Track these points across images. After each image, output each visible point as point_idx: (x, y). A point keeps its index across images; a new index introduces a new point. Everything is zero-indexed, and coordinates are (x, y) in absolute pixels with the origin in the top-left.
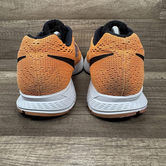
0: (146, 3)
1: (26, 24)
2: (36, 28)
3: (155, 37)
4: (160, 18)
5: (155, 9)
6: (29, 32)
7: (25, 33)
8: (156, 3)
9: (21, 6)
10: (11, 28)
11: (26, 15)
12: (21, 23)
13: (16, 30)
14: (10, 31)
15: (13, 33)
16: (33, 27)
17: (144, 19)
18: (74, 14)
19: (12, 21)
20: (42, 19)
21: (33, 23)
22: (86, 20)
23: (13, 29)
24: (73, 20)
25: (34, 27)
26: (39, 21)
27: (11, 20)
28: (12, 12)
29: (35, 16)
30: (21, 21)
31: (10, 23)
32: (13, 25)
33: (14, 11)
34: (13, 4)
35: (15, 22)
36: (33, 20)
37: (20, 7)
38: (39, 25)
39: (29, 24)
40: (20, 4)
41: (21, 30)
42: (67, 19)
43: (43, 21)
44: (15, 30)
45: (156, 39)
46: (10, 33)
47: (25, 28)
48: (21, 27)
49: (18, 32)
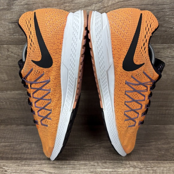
1: (23, 94)
3: (171, 107)
9: (15, 77)
10: (6, 98)
13: (12, 100)
14: (5, 100)
15: (8, 103)
17: (161, 90)
23: (8, 99)
28: (4, 83)
30: (17, 92)
31: (3, 94)
32: (7, 96)
33: (7, 82)
34: (5, 75)
35: (9, 93)
40: (13, 76)
41: (18, 100)
44: (10, 100)
46: (4, 103)
47: (22, 98)
48: (17, 97)
49: (14, 102)
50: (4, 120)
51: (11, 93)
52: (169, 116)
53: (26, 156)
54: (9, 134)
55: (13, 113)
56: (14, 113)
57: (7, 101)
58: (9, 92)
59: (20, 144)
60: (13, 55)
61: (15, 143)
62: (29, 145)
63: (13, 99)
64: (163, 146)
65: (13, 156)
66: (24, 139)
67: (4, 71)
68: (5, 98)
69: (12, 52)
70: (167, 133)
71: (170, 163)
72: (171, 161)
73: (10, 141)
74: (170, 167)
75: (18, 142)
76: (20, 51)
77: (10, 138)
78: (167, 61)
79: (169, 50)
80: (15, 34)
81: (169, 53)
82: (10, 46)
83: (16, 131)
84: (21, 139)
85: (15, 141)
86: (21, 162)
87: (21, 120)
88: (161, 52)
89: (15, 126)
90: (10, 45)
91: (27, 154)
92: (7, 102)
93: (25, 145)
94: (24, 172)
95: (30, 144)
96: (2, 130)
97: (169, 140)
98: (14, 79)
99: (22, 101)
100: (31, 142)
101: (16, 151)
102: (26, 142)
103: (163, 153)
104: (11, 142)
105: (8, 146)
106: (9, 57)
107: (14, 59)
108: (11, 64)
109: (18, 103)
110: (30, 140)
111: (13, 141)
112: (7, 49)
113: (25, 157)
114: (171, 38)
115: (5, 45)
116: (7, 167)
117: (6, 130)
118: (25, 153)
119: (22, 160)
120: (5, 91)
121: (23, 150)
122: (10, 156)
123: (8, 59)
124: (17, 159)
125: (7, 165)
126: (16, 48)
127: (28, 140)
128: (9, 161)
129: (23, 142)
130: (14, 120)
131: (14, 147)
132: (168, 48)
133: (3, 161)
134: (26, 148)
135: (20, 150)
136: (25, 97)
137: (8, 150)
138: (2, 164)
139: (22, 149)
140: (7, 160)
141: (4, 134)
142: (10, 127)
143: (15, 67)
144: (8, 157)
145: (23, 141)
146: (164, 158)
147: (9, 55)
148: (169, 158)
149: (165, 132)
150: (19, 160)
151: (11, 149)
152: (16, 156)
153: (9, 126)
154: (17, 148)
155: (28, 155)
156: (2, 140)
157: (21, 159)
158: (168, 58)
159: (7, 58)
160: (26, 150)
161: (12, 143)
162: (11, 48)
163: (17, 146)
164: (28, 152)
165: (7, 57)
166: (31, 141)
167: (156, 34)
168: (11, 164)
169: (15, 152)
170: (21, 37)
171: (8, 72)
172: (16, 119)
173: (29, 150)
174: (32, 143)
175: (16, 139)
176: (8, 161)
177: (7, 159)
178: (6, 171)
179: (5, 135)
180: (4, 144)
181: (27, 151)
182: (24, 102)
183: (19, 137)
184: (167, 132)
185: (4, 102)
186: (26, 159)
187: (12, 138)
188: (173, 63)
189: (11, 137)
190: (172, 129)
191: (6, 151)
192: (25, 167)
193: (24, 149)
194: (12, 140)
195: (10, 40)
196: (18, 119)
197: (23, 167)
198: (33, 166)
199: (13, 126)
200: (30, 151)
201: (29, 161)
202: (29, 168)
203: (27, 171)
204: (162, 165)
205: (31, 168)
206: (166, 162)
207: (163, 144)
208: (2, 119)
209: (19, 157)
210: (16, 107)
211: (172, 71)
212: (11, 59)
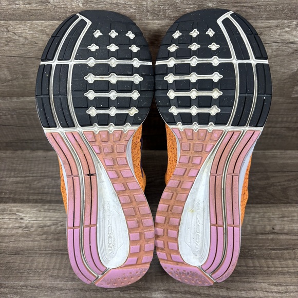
3: (277, 122)
4: (293, 96)
5: (285, 83)
8: (290, 72)
9: (23, 75)
10: (10, 108)
12: (28, 101)
13: (21, 111)
14: (9, 112)
15: (15, 116)
19: (10, 99)
23: (14, 110)
27: (7, 96)
28: (6, 84)
30: (28, 99)
31: (5, 102)
32: (13, 105)
33: (10, 83)
34: (6, 72)
37: (21, 77)
40: (20, 73)
41: (30, 112)
44: (18, 111)
45: (278, 125)
46: (9, 116)
48: (28, 107)
49: (24, 114)
50: (11, 143)
51: (17, 100)
52: (273, 137)
53: (49, 197)
54: (20, 164)
55: (23, 132)
56: (26, 132)
58: (15, 99)
59: (39, 179)
60: (17, 38)
61: (31, 178)
62: (53, 181)
63: (23, 111)
64: (259, 183)
65: (31, 197)
66: (45, 173)
67: (3, 65)
69: (14, 33)
70: (266, 162)
71: (265, 207)
72: (267, 205)
73: (24, 175)
74: (265, 213)
75: (36, 176)
76: (27, 31)
77: (23, 171)
78: (275, 49)
79: (279, 31)
80: (17, 2)
81: (279, 35)
82: (11, 22)
83: (31, 159)
84: (39, 172)
85: (31, 175)
86: (43, 205)
87: (37, 143)
88: (265, 34)
89: (28, 151)
90: (10, 20)
91: (51, 194)
92: (13, 115)
93: (47, 181)
94: (50, 220)
95: (55, 180)
96: (10, 158)
97: (268, 174)
98: (22, 78)
100: (56, 177)
101: (34, 189)
102: (48, 177)
103: (257, 192)
104: (26, 177)
105: (21, 183)
106: (10, 42)
107: (18, 46)
108: (14, 53)
109: (32, 117)
110: (54, 173)
111: (28, 175)
112: (6, 28)
113: (49, 199)
114: (284, 10)
115: (2, 22)
116: (22, 212)
117: (14, 158)
118: (47, 193)
119: (45, 203)
120: (9, 98)
121: (44, 189)
122: (25, 197)
123: (8, 44)
124: (36, 201)
125: (22, 210)
126: (21, 26)
127: (50, 173)
128: (26, 205)
129: (44, 176)
130: (26, 143)
131: (30, 185)
132: (277, 27)
133: (15, 204)
134: (48, 186)
135: (39, 188)
137: (22, 188)
138: (16, 209)
139: (43, 187)
140: (21, 203)
141: (13, 163)
142: (21, 154)
143: (22, 59)
144: (23, 199)
145: (43, 174)
146: (257, 200)
147: (10, 37)
148: (265, 199)
149: (264, 162)
150: (40, 203)
151: (27, 187)
152: (35, 197)
153: (19, 152)
154: (35, 186)
155: (53, 195)
156: (10, 174)
157: (43, 202)
158: (277, 44)
159: (6, 43)
160: (48, 189)
161: (27, 179)
162: (12, 26)
163: (35, 183)
164: (52, 191)
165: (7, 41)
166: (56, 174)
167: (257, 3)
168: (28, 209)
169: (32, 191)
170: (27, 6)
171: (10, 66)
172: (29, 141)
173: (54, 188)
174: (57, 179)
175: (32, 172)
176: (23, 204)
177: (22, 201)
178: (22, 219)
179: (15, 165)
180: (15, 179)
181: (50, 190)
183: (36, 169)
184: (268, 162)
185: (9, 114)
186: (50, 202)
187: (26, 171)
188: (283, 53)
189: (25, 168)
190: (275, 157)
191: (19, 189)
192: (49, 213)
193: (46, 187)
194: (26, 174)
195: (10, 12)
196: (32, 142)
197: (46, 213)
198: (62, 211)
199: (25, 152)
200: (55, 190)
201: (54, 205)
202: (55, 214)
203: (53, 219)
204: (253, 210)
205: (59, 214)
206: (259, 206)
207: (259, 180)
208: (7, 141)
209: (39, 199)
210: (29, 123)
211: (281, 66)
212: (14, 45)
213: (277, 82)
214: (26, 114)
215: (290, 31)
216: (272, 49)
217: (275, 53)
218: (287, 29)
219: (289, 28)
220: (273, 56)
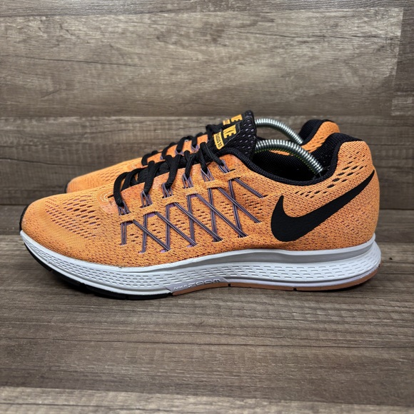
0: (356, 79)
1: (78, 125)
2: (99, 135)
3: (381, 158)
4: (393, 114)
5: (378, 94)
6: (85, 144)
7: (74, 145)
8: (382, 78)
9: (67, 85)
10: (44, 133)
11: (78, 105)
12: (66, 123)
13: (56, 138)
14: (42, 141)
15: (47, 146)
16: (93, 133)
17: (352, 115)
18: (188, 104)
19: (47, 120)
20: (114, 115)
21: (93, 123)
22: (215, 119)
23: (48, 137)
24: (186, 118)
25: (96, 133)
26: (107, 118)
27: (44, 116)
28: (46, 98)
29: (97, 107)
30: (67, 120)
31: (41, 124)
32: (48, 129)
33: (51, 97)
34: (49, 81)
35: (53, 121)
36: (92, 116)
37: (65, 87)
38: (107, 128)
39: (84, 127)
40: (64, 82)
41: (66, 139)
42: (172, 114)
43: (116, 120)
44: (52, 139)
45: (384, 163)
46: (40, 147)
47: (75, 135)
48: (65, 133)
50: (34, 191)
55: (52, 173)
56: (56, 173)
57: (46, 143)
60: (69, 36)
63: (58, 138)
67: (48, 71)
68: (42, 135)
69: (67, 31)
76: (81, 28)
78: (356, 46)
79: (357, 21)
81: (358, 27)
82: (66, 17)
88: (341, 26)
92: (45, 145)
98: (66, 90)
99: (75, 141)
106: (61, 41)
107: (69, 46)
108: (63, 56)
109: (67, 148)
112: (60, 25)
115: (57, 17)
120: (45, 118)
126: (76, 22)
132: (353, 16)
136: (80, 131)
143: (70, 63)
147: (61, 36)
158: (357, 39)
159: (57, 43)
162: (67, 22)
165: (58, 41)
171: (55, 73)
182: (78, 143)
185: (41, 144)
188: (367, 50)
195: (67, 5)
208: (30, 189)
210: (62, 157)
211: (369, 69)
212: (64, 46)
213: (368, 92)
214: (61, 144)
215: (369, 21)
216: (353, 45)
217: (357, 51)
218: (366, 19)
219: (367, 17)
220: (356, 55)
